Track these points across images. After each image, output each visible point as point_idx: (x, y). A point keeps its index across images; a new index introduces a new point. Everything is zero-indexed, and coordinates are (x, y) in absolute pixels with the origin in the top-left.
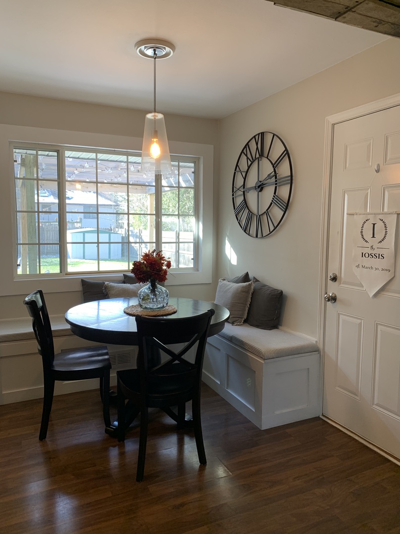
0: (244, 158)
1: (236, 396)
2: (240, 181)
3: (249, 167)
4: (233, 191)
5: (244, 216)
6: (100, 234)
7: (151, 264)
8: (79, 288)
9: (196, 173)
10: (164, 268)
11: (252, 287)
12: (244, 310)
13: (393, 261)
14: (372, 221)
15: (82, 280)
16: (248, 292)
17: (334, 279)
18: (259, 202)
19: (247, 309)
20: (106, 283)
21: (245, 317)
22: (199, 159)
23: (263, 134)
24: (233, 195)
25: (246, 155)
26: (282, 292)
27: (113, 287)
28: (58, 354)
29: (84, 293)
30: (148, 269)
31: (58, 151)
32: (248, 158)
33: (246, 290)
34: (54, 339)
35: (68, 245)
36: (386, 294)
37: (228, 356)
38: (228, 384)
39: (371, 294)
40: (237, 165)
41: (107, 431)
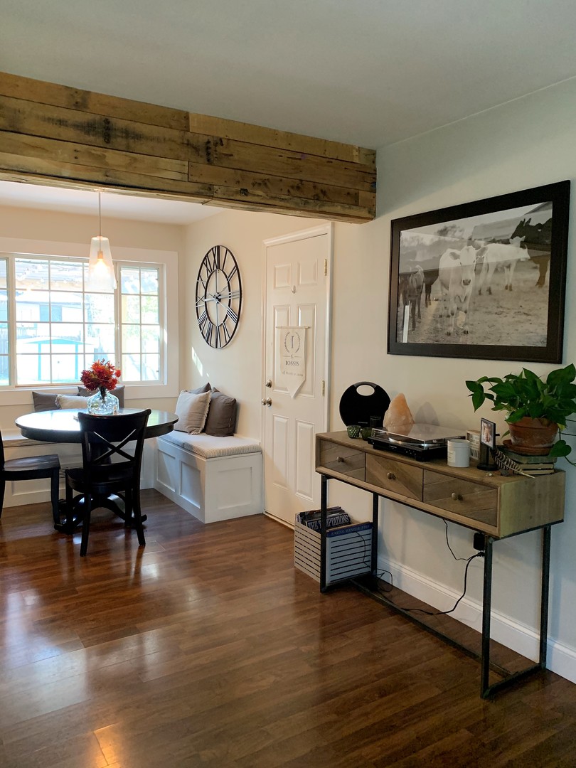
0: (204, 268)
1: (187, 500)
2: (202, 292)
3: (209, 278)
4: (196, 300)
5: (206, 326)
6: (52, 345)
7: (99, 372)
8: (31, 401)
9: (160, 279)
10: (114, 377)
11: (210, 397)
12: (201, 419)
13: (304, 367)
14: (291, 334)
15: (33, 393)
16: (205, 402)
17: (270, 385)
18: (218, 312)
19: (205, 419)
20: (59, 395)
21: (203, 426)
22: (162, 265)
23: (218, 247)
24: (197, 305)
25: (206, 266)
26: (235, 400)
27: (67, 399)
28: (8, 461)
29: (35, 406)
30: (96, 377)
31: (7, 259)
32: (208, 269)
33: (204, 401)
34: (5, 450)
35: (17, 356)
36: (302, 395)
37: (182, 462)
38: (181, 491)
39: (292, 396)
40: (199, 276)
41: (56, 527)
